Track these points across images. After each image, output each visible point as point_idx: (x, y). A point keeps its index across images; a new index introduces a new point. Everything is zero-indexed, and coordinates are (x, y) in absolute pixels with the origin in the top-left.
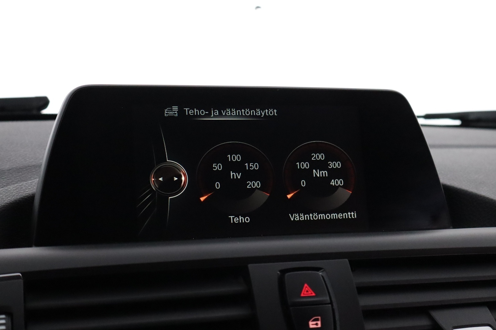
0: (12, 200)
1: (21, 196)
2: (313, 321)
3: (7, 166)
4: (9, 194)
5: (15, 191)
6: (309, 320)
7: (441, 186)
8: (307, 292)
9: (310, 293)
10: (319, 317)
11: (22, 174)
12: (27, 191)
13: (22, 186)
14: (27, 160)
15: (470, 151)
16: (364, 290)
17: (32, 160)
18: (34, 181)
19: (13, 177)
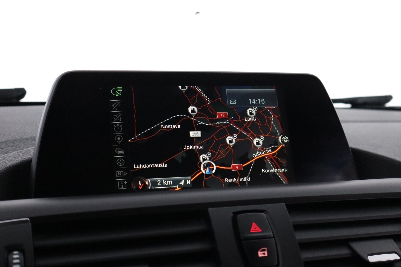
0: (14, 164)
1: (20, 161)
2: (262, 251)
3: (4, 139)
4: (10, 159)
5: (15, 157)
6: (258, 251)
7: (349, 149)
8: (255, 229)
9: (257, 229)
10: (266, 248)
11: (17, 145)
12: (24, 157)
13: (20, 153)
14: (20, 134)
15: (366, 124)
16: (299, 227)
17: (23, 134)
18: (29, 149)
19: (10, 147)
